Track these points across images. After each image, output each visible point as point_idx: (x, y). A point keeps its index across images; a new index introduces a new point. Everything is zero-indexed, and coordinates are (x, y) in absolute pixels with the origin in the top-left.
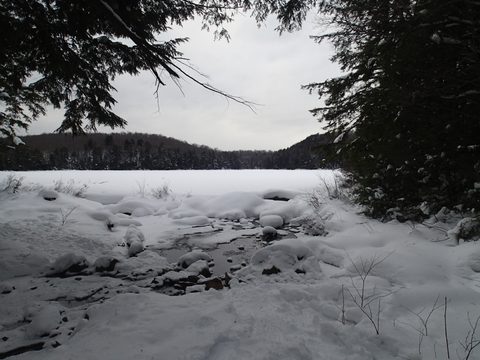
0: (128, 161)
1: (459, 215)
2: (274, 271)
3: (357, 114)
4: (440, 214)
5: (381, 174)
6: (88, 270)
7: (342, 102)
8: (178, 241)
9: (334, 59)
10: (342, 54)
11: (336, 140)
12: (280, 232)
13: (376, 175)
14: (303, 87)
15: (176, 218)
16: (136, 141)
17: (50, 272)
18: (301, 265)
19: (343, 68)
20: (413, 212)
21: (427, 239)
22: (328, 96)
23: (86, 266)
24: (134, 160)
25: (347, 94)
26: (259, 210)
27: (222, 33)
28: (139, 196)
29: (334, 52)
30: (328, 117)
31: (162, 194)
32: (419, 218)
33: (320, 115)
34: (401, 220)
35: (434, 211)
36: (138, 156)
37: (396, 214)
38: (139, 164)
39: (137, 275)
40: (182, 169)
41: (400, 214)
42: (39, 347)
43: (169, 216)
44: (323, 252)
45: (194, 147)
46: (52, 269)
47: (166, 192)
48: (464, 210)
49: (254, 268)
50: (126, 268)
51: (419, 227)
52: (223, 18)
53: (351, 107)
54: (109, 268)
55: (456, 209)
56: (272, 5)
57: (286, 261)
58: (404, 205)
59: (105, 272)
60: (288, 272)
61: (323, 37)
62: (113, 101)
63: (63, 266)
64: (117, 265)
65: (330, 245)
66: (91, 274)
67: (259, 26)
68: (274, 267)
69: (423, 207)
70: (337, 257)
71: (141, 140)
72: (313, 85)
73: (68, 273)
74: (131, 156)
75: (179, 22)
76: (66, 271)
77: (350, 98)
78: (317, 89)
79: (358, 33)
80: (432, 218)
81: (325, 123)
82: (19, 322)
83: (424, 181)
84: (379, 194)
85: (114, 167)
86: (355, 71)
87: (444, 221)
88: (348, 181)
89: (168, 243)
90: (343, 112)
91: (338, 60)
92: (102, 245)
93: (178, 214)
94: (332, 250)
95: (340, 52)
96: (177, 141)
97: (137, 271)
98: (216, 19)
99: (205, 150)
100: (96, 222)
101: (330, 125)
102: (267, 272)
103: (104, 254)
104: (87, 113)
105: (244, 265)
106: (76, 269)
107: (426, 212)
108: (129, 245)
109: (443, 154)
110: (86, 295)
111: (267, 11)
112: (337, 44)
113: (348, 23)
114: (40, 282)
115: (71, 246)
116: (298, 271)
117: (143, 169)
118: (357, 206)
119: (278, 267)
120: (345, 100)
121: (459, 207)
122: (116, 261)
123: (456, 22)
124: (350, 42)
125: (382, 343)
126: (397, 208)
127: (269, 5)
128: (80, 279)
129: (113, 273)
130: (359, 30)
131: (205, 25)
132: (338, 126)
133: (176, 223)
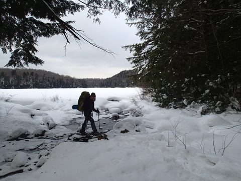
0: (25, 84)
1: (199, 105)
2: (126, 131)
3: (148, 61)
4: (192, 104)
5: (165, 87)
6: (30, 136)
7: (141, 55)
8: (71, 121)
9: (137, 34)
10: (141, 32)
11: (139, 73)
12: (120, 115)
13: (163, 88)
14: (122, 47)
15: (66, 111)
16: (30, 73)
17: (9, 138)
18: (137, 128)
19: (141, 39)
20: (180, 104)
21: (187, 115)
22: (135, 52)
23: (28, 135)
24: (29, 83)
25: (143, 51)
26: (107, 106)
27: (97, 20)
28: (43, 100)
29: (137, 31)
30: (134, 62)
31: (55, 99)
32: (183, 106)
33: (131, 61)
34: (175, 108)
35: (189, 103)
36: (31, 81)
37: (173, 105)
38: (31, 85)
39: (58, 137)
40: (56, 88)
41: (174, 105)
42: (21, 171)
43: (61, 110)
44: (145, 122)
45: (62, 76)
46: (11, 137)
47: (57, 99)
48: (201, 102)
49: (116, 130)
50: (50, 134)
51: (184, 110)
52: (97, 12)
53: (145, 58)
54: (41, 135)
55: (198, 102)
56: (122, 8)
57: (131, 127)
58: (175, 101)
59: (40, 137)
60: (132, 131)
61: (132, 24)
62: (36, 51)
63: (17, 135)
64: (46, 133)
65: (147, 119)
66: (32, 138)
67: (116, 17)
68: (126, 130)
69: (185, 102)
70: (151, 124)
71: (33, 73)
72: (127, 46)
73: (19, 138)
74: (27, 81)
75: (72, 13)
76: (18, 137)
77: (145, 53)
78: (129, 48)
79: (148, 23)
80: (189, 106)
81: (134, 65)
82: (3, 162)
83: (184, 90)
84: (165, 96)
85: (17, 87)
86: (147, 40)
87: (194, 107)
88: (145, 92)
89: (67, 123)
90: (141, 59)
91: (139, 35)
92: (34, 124)
93: (66, 109)
94: (149, 121)
95: (140, 31)
96: (53, 73)
97: (57, 135)
98: (94, 13)
99: (68, 78)
100: (24, 114)
101: (136, 66)
102: (123, 132)
103: (36, 128)
104: (22, 57)
105: (109, 130)
106: (24, 136)
107: (186, 104)
108: (48, 124)
109: (192, 78)
110: (35, 147)
111: (120, 11)
112: (139, 27)
113: (144, 18)
114: (6, 143)
115: (17, 125)
116: (137, 131)
117: (34, 88)
118: (153, 103)
119: (127, 129)
120: (142, 54)
121: (200, 101)
122: (45, 131)
123: (193, 20)
124: (144, 27)
125: (188, 152)
126: (173, 103)
127: (120, 8)
128: (28, 141)
129: (45, 137)
130: (148, 21)
131: (89, 16)
132: (139, 66)
133: (67, 113)
